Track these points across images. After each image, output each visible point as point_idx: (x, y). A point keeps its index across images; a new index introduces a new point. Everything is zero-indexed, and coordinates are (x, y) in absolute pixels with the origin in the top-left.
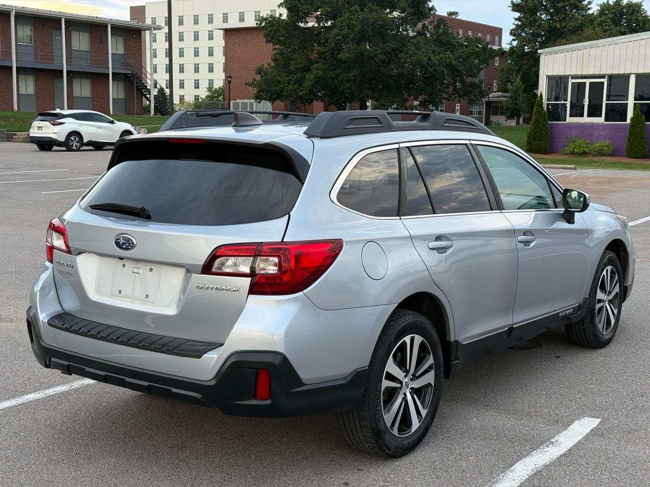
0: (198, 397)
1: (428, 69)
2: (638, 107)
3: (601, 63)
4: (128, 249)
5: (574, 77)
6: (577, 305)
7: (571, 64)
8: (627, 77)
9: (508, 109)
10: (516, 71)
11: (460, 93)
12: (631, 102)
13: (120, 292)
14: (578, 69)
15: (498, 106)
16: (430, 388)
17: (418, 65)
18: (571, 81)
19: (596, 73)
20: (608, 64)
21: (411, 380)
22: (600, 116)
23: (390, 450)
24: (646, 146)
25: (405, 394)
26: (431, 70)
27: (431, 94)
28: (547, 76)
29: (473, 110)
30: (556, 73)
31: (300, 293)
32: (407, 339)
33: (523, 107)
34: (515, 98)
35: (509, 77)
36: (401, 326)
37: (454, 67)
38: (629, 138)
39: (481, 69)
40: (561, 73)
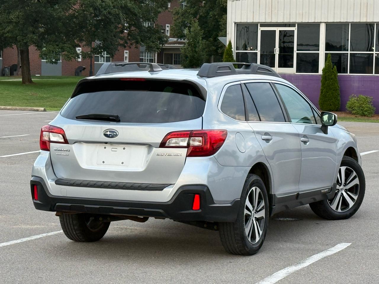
0: (161, 212)
1: (102, 12)
2: (329, 57)
3: (290, 10)
4: (114, 137)
5: (263, 25)
6: (330, 187)
7: (259, 11)
8: (317, 25)
9: (186, 57)
10: (192, 14)
11: (137, 39)
12: (322, 52)
13: (104, 162)
14: (267, 16)
15: (172, 54)
16: (263, 219)
17: (91, 6)
18: (260, 29)
19: (286, 20)
20: (298, 12)
21: (255, 213)
22: (292, 66)
23: (248, 249)
24: (339, 98)
25: (253, 220)
26: (105, 12)
27: (105, 40)
28: (235, 23)
29: (144, 58)
30: (244, 20)
31: (212, 156)
32: (254, 188)
33: (203, 55)
34: (193, 45)
35: (185, 21)
36: (252, 181)
37: (129, 10)
38: (322, 90)
39: (160, 12)
40: (250, 20)
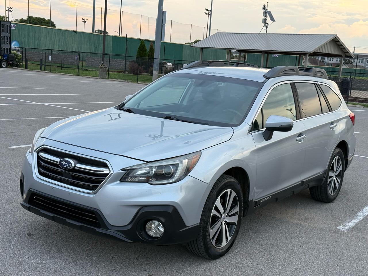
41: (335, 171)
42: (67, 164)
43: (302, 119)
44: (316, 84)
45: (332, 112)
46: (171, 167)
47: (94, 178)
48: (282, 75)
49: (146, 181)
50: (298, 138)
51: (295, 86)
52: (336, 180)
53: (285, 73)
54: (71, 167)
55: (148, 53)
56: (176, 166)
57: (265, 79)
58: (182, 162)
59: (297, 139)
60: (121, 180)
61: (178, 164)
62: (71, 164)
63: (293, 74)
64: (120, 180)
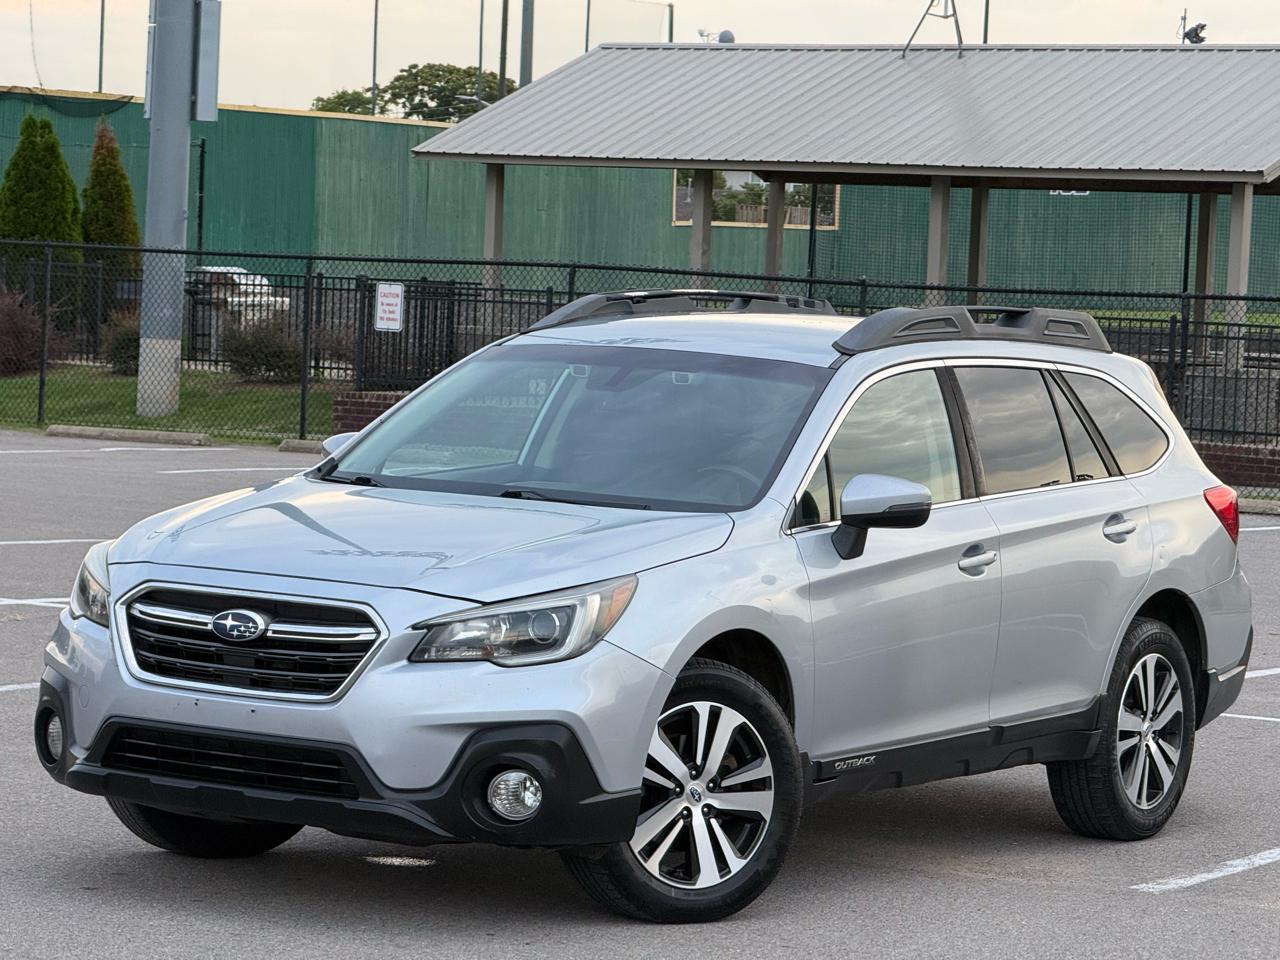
41: (1149, 715)
42: (240, 626)
43: (982, 498)
44: (1048, 370)
45: (1122, 478)
46: (554, 615)
47: (330, 657)
48: (904, 339)
49: (485, 657)
50: (967, 562)
51: (955, 380)
52: (1158, 751)
53: (914, 333)
54: (254, 633)
55: (82, 207)
56: (569, 612)
57: (839, 354)
58: (583, 603)
59: (961, 563)
60: (413, 658)
61: (573, 608)
62: (254, 622)
63: (948, 336)
64: (409, 659)
